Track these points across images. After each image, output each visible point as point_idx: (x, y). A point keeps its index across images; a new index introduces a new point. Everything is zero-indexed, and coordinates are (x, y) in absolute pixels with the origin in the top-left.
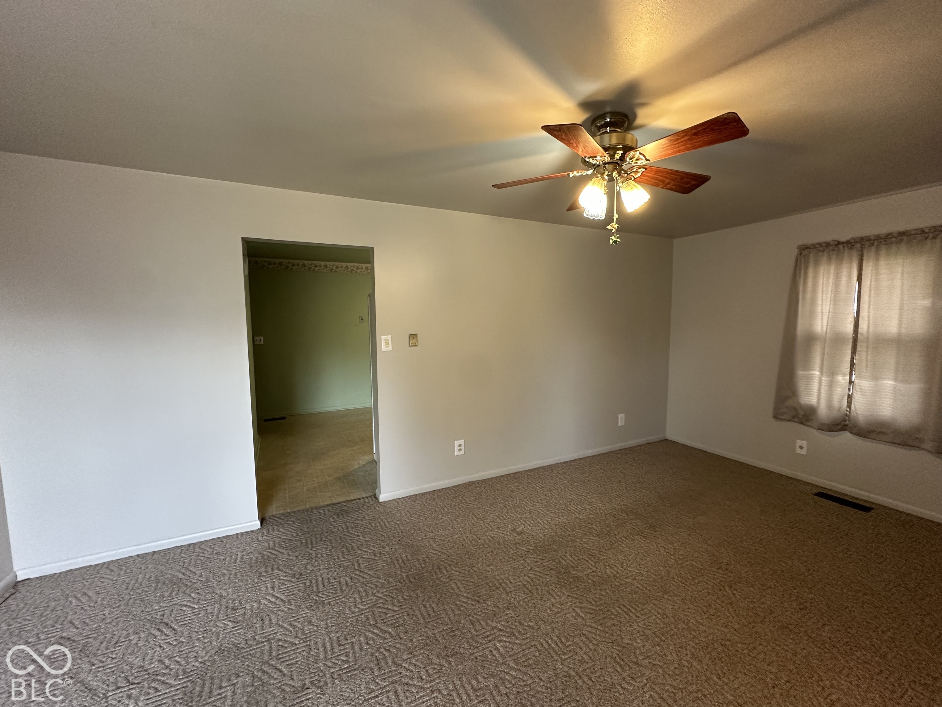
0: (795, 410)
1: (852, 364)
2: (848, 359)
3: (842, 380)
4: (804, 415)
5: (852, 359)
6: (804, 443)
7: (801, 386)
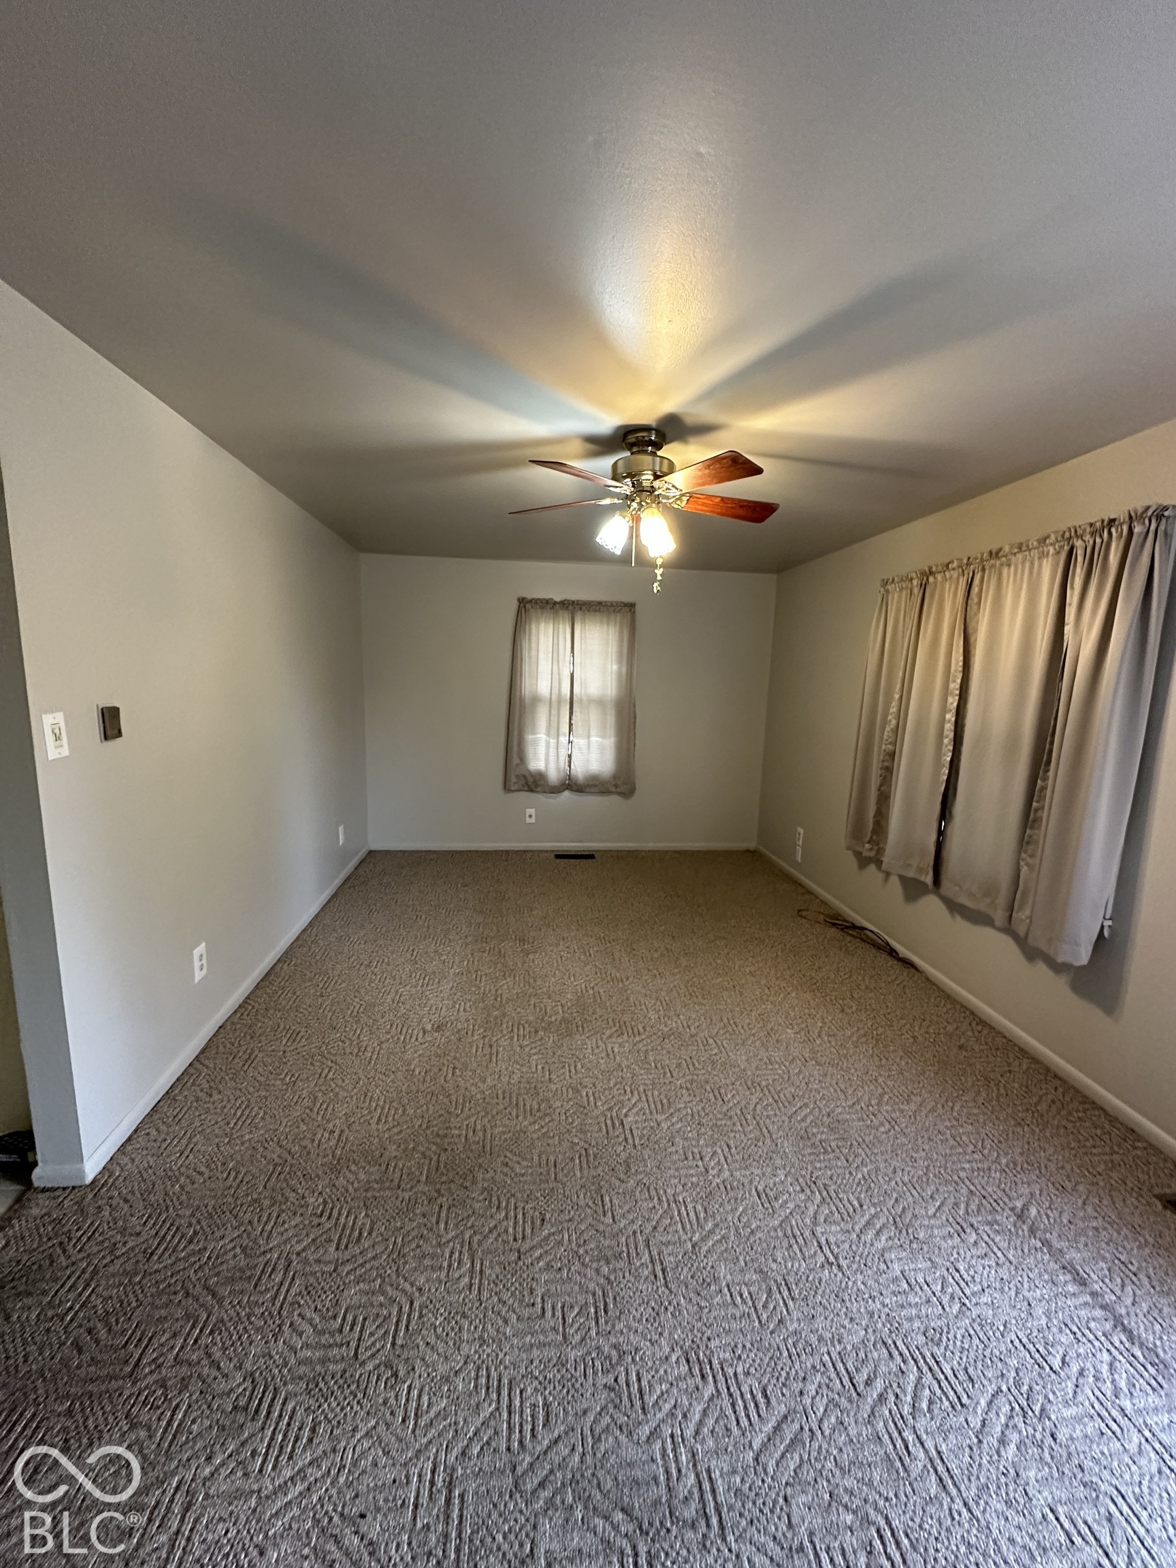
0: (525, 777)
1: (571, 725)
2: (567, 720)
3: (564, 740)
4: (535, 782)
5: (570, 719)
6: (532, 811)
7: (530, 751)
